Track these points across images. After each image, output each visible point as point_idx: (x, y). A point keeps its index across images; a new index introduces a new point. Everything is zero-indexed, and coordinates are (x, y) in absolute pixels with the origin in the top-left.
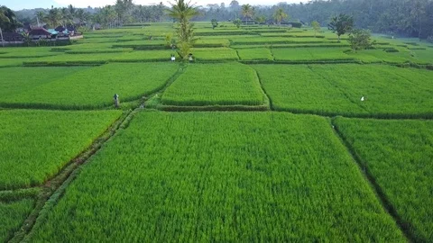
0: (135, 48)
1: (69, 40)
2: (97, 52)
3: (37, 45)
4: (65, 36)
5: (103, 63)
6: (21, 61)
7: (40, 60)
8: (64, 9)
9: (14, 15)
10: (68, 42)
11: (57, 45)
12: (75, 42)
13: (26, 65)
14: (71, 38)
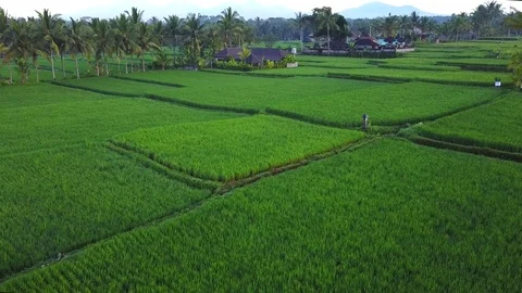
0: (464, 67)
1: (394, 53)
2: (414, 69)
3: (361, 57)
4: (393, 48)
5: (408, 81)
6: (326, 71)
7: (345, 72)
8: (405, 17)
9: (346, 23)
10: (393, 55)
11: (380, 57)
12: (401, 55)
13: (330, 76)
14: (398, 51)
